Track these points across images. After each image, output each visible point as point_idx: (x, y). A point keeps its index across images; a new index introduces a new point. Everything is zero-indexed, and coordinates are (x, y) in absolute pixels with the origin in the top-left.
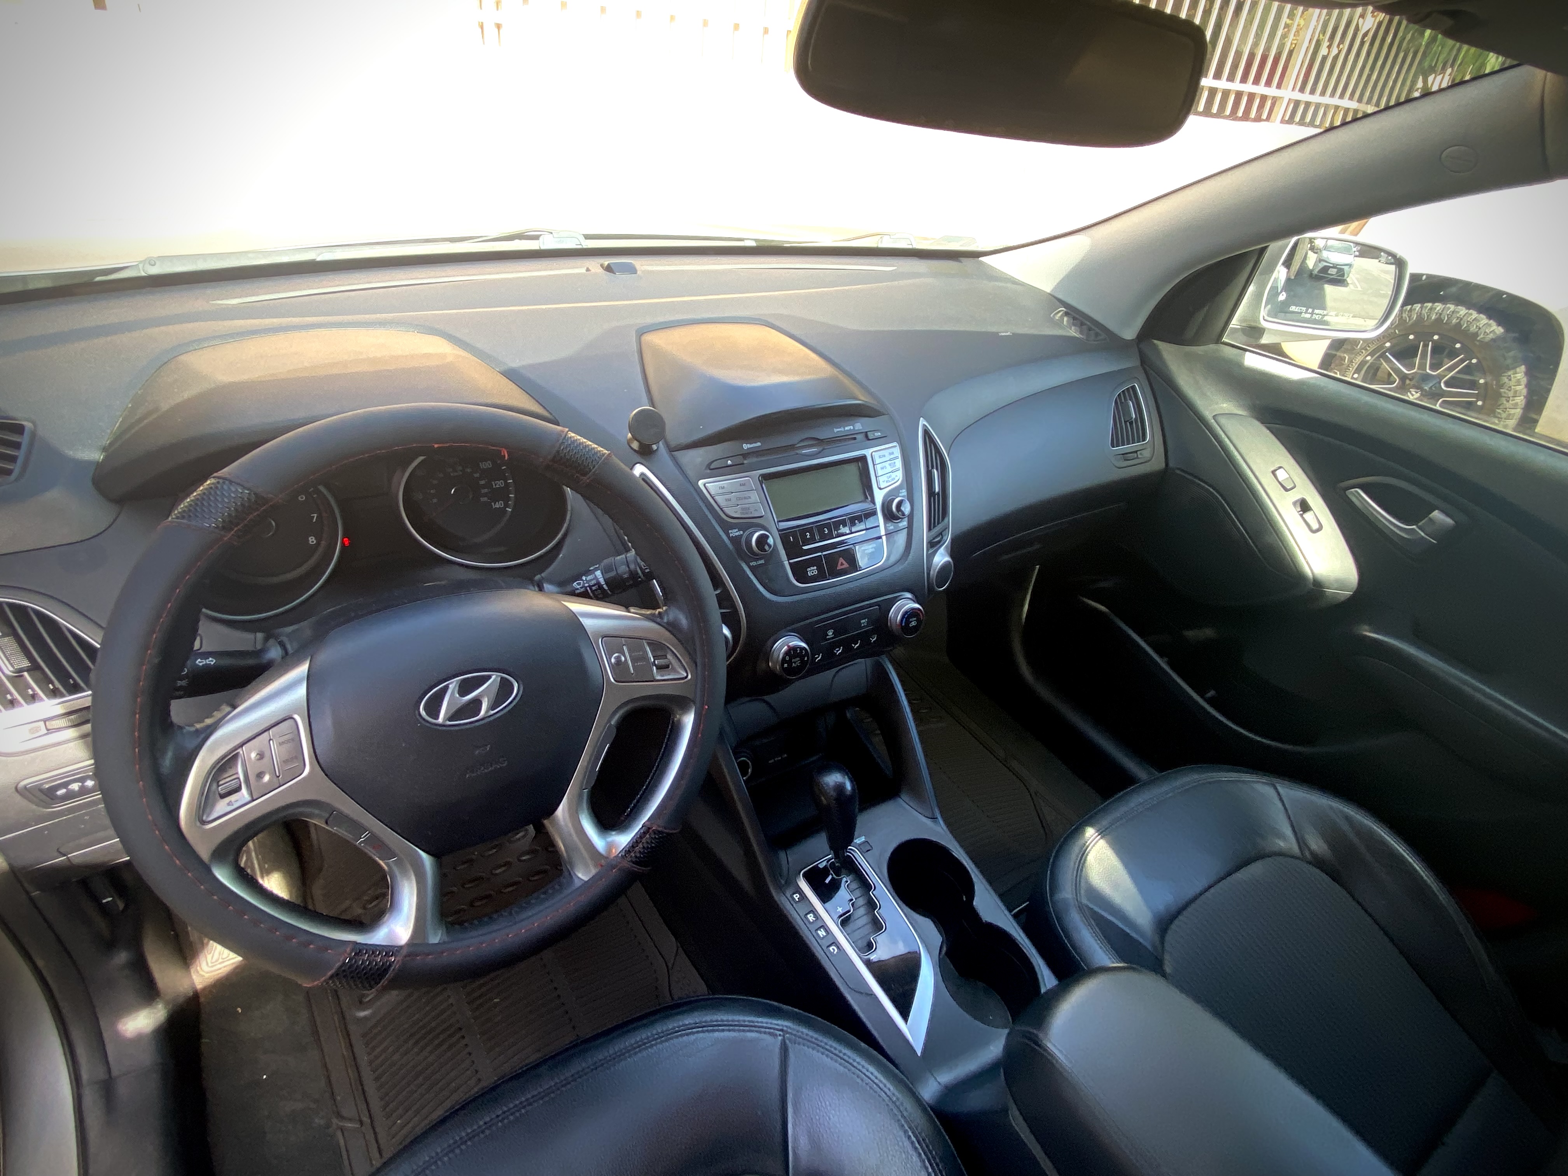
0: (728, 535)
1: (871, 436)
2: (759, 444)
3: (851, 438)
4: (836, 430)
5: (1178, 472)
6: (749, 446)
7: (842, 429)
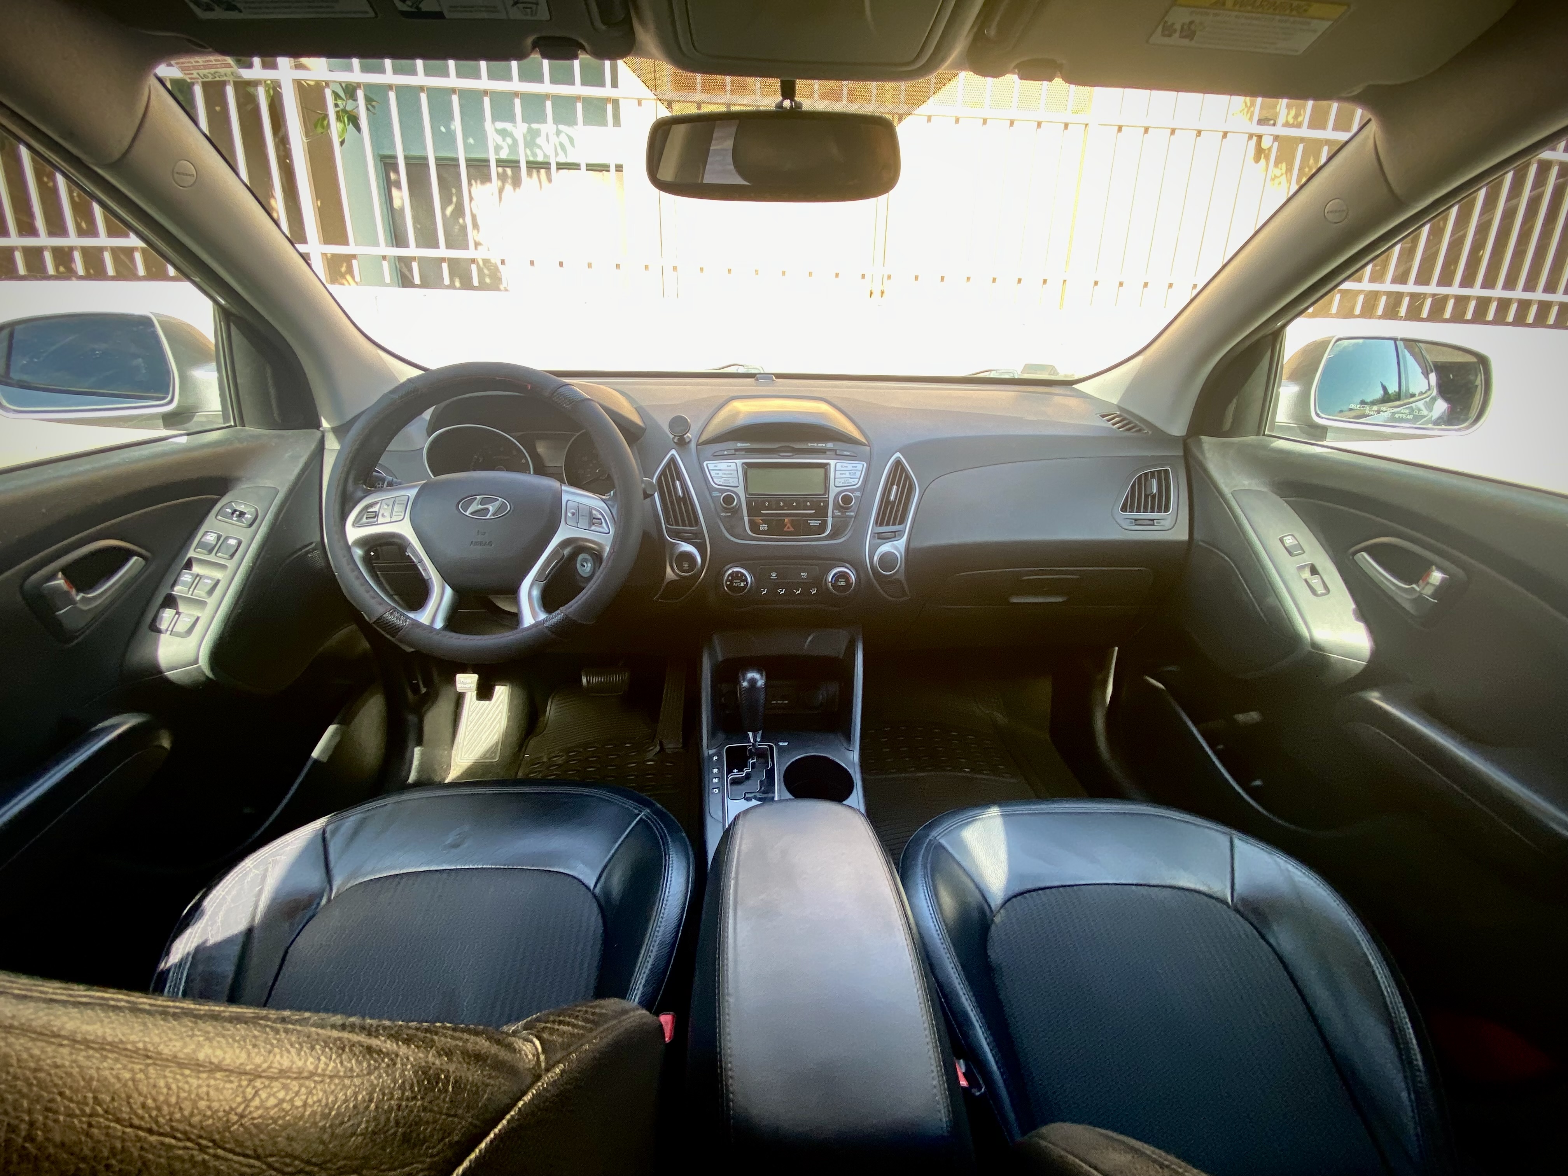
0: (711, 494)
1: (838, 452)
2: (748, 444)
3: (822, 452)
4: (809, 444)
5: (1201, 543)
6: (742, 445)
7: (815, 445)
